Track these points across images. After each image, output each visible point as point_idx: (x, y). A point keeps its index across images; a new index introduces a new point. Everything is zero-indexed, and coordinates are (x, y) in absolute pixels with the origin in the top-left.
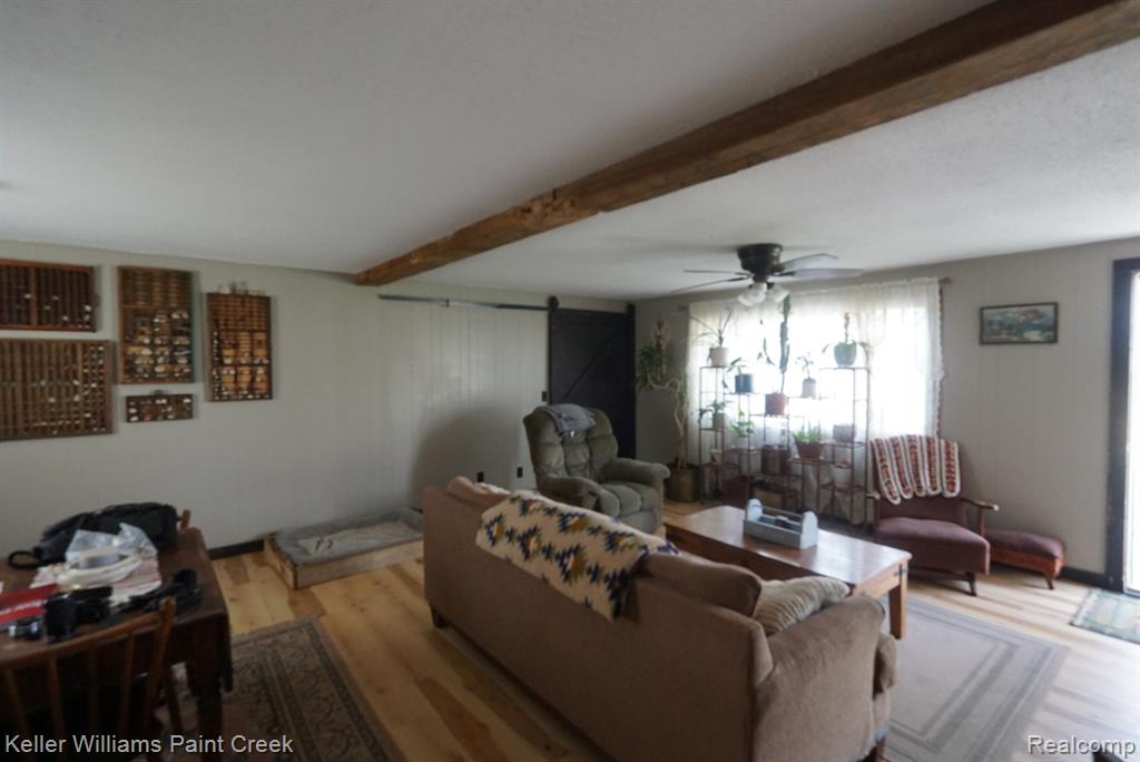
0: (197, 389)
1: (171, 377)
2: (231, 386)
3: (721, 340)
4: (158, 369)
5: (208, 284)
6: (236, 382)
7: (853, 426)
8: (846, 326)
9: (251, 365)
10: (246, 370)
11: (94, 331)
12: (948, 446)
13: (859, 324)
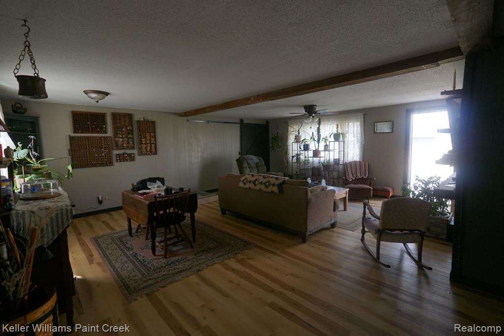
0: (135, 151)
1: (128, 148)
2: (145, 151)
3: (299, 133)
4: (125, 145)
5: (136, 118)
6: (146, 149)
7: (339, 159)
8: (337, 128)
9: (150, 144)
10: (149, 145)
11: (106, 133)
12: (365, 163)
13: (341, 128)
